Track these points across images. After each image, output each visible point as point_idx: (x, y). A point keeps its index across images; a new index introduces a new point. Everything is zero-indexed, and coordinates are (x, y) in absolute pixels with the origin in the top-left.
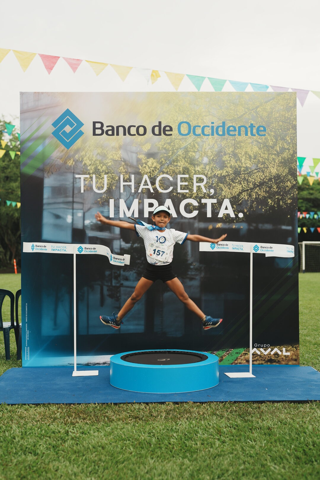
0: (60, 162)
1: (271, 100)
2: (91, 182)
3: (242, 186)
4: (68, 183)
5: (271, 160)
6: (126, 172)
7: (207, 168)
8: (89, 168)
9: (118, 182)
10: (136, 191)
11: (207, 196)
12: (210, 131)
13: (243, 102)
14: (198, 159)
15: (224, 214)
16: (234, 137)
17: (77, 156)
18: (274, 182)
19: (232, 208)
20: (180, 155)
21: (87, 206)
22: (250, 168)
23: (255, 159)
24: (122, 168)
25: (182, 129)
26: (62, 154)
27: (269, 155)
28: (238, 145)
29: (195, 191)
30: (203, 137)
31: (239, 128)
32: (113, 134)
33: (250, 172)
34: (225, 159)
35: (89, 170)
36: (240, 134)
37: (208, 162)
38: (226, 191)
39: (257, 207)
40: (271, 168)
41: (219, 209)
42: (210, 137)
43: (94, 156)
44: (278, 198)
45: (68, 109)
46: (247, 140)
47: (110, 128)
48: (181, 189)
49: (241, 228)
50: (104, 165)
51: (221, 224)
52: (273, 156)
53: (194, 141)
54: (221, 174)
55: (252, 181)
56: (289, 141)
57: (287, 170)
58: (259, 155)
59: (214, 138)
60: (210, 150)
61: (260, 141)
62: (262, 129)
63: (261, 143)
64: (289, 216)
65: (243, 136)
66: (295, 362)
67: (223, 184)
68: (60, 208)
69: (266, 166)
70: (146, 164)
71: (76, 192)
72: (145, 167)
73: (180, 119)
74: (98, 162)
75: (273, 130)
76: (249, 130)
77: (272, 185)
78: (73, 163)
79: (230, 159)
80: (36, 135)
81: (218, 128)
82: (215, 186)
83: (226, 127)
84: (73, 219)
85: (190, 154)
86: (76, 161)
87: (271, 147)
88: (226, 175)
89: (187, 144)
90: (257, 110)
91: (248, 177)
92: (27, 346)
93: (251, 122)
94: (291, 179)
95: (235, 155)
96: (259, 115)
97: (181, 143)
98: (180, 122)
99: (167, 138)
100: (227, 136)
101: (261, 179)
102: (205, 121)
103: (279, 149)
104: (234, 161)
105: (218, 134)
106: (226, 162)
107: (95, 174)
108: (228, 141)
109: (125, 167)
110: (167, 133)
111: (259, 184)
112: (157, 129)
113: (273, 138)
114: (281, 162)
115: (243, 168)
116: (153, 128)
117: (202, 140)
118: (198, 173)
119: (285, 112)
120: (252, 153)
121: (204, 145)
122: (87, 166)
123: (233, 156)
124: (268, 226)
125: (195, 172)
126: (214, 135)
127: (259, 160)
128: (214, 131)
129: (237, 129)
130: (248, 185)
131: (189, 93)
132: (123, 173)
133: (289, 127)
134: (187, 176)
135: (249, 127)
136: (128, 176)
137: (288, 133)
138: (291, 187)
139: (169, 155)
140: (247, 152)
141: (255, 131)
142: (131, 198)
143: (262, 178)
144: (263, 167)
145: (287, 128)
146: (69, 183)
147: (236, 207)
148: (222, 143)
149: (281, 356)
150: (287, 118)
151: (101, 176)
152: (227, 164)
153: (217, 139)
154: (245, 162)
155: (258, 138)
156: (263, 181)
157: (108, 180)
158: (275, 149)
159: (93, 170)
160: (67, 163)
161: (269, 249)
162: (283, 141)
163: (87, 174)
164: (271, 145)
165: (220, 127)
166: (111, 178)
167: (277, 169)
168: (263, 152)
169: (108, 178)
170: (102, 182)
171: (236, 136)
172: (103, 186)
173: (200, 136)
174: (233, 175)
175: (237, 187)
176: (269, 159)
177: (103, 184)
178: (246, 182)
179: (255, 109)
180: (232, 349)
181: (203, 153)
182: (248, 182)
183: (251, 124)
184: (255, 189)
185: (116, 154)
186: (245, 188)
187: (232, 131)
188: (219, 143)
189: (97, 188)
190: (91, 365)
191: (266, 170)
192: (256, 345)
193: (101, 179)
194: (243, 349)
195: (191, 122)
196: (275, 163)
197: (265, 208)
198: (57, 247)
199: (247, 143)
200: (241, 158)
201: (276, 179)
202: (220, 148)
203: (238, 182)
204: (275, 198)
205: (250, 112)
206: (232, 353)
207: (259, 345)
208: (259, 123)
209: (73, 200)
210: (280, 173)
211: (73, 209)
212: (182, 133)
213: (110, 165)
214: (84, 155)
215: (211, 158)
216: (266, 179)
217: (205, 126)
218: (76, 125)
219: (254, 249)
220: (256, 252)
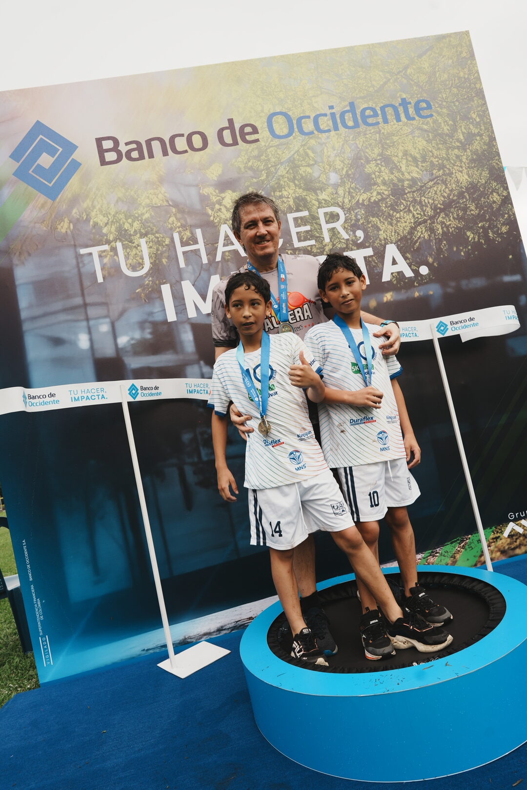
0: (42, 229)
1: (427, 50)
2: (115, 257)
3: (414, 216)
5: (454, 158)
6: (183, 226)
7: (341, 191)
8: (105, 231)
9: (172, 249)
10: (211, 259)
11: (352, 245)
12: (330, 123)
13: (379, 62)
14: (319, 177)
15: (392, 274)
16: (376, 127)
17: (75, 211)
18: (469, 198)
19: (405, 260)
20: (283, 176)
21: (115, 309)
22: (420, 180)
23: (424, 161)
24: (172, 219)
25: (276, 126)
26: (43, 212)
27: (448, 150)
28: (388, 142)
29: (327, 240)
30: (320, 136)
31: (383, 109)
32: (141, 157)
33: (422, 187)
34: (370, 170)
35: (106, 235)
36: (386, 121)
37: (340, 181)
38: (385, 230)
39: (450, 248)
40: (457, 174)
41: (380, 266)
42: (333, 133)
43: (112, 206)
44: (483, 227)
45: (38, 122)
46: (401, 129)
47: (134, 146)
48: (300, 240)
49: (431, 295)
50: (135, 219)
51: (391, 293)
52: (456, 151)
53: (304, 145)
54: (370, 199)
55: (429, 202)
56: (478, 120)
57: (487, 172)
58: (431, 154)
59: (341, 135)
60: (338, 158)
61: (425, 127)
62: (424, 105)
63: (429, 132)
64: (511, 257)
65: (392, 123)
67: (377, 217)
68: (59, 323)
69: (447, 171)
70: (220, 204)
71: (87, 283)
72: (220, 210)
73: (269, 108)
74: (122, 216)
75: (444, 103)
76: (401, 110)
77: (466, 205)
78: (69, 227)
79: (380, 168)
81: (343, 114)
82: (363, 224)
83: (358, 112)
84: (91, 341)
85: (302, 171)
86: (76, 222)
87: (447, 135)
88: (379, 200)
89: (292, 153)
90: (406, 71)
91: (421, 197)
92: (41, 634)
93: (400, 95)
95: (386, 160)
96: (412, 80)
97: (280, 153)
98: (269, 114)
99: (250, 148)
100: (363, 127)
101: (444, 197)
102: (315, 105)
103: (463, 137)
104: (387, 171)
105: (345, 126)
106: (373, 176)
107: (121, 240)
108: (367, 136)
109: (179, 216)
110: (248, 138)
111: (442, 207)
112: (227, 134)
113: (447, 119)
114: (472, 161)
116: (220, 132)
117: (319, 141)
118: (325, 205)
119: (458, 69)
120: (417, 151)
121: (325, 151)
122: (101, 228)
123: (383, 163)
124: (478, 282)
125: (320, 203)
127: (432, 162)
128: (337, 121)
129: (379, 112)
130: (424, 212)
131: (274, 58)
132: (177, 230)
133: (471, 95)
134: (305, 213)
135: (400, 105)
136: (188, 234)
137: (472, 105)
138: (501, 203)
139: (262, 178)
140: (407, 151)
141: (411, 111)
142: (204, 275)
143: (446, 195)
144: (442, 175)
145: (468, 97)
146: (68, 267)
147: (412, 256)
148: (358, 142)
150: (463, 79)
151: (134, 243)
152: (375, 179)
153: (346, 135)
154: (409, 171)
155: (421, 123)
156: (448, 200)
157: (150, 248)
158: (455, 138)
159: (116, 234)
160: (58, 229)
161: (468, 323)
162: (466, 122)
163: (104, 243)
164: (448, 132)
165: (346, 113)
166: (154, 243)
167: (468, 175)
168: (435, 146)
169: (148, 243)
170: (138, 253)
171: (380, 125)
172: (142, 262)
173: (313, 135)
174: (391, 197)
175: (404, 218)
176: (449, 157)
177: (140, 258)
178: (419, 207)
179: (404, 72)
180: (470, 536)
181: (327, 166)
182: (422, 206)
183: (402, 99)
184: (438, 217)
185: (155, 195)
186: (420, 218)
187: (370, 116)
188: (352, 142)
189: (130, 269)
190: (192, 642)
191: (449, 179)
192: (512, 516)
193: (134, 249)
194: (488, 530)
195: (291, 112)
196: (463, 163)
197: (464, 250)
198: (83, 391)
199: (404, 135)
200: (398, 164)
201: (472, 192)
202: (357, 152)
203: (404, 209)
204: (479, 227)
205: (395, 77)
206: (471, 543)
207: (517, 514)
208: (416, 96)
209: (84, 300)
210: (475, 181)
211: (87, 320)
212: (278, 134)
213: (147, 217)
214: (90, 206)
215: (344, 172)
216: (452, 195)
217: (318, 115)
218: (61, 149)
219: (438, 331)
220: (443, 334)
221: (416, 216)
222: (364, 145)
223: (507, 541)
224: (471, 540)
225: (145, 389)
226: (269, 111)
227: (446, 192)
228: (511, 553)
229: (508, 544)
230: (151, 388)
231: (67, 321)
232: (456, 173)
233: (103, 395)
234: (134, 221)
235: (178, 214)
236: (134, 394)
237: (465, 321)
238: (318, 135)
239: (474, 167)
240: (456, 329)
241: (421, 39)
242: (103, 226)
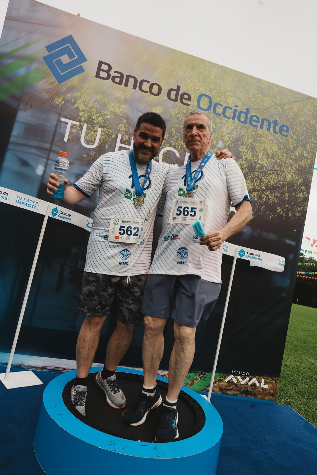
0: (46, 96)
1: (299, 101)
2: (80, 131)
3: (254, 185)
4: (49, 125)
5: (289, 164)
6: (126, 132)
8: (81, 114)
9: (114, 142)
12: (232, 114)
13: (272, 94)
16: (255, 128)
17: (69, 95)
18: (287, 189)
22: (266, 167)
23: (272, 158)
24: (122, 125)
25: (202, 102)
26: (51, 87)
27: (287, 158)
28: (258, 139)
30: (223, 119)
31: (263, 120)
32: (120, 83)
33: (265, 171)
34: (242, 149)
35: (81, 117)
36: (262, 127)
39: (265, 211)
40: (286, 174)
42: (231, 120)
43: (91, 102)
44: (287, 208)
45: (71, 36)
46: (268, 135)
47: (119, 75)
49: (244, 232)
50: (101, 115)
52: (291, 161)
55: (265, 181)
56: (310, 150)
57: (302, 180)
58: (278, 156)
59: (235, 123)
60: (227, 135)
61: (281, 140)
62: (285, 129)
63: (282, 144)
64: (295, 230)
65: (265, 130)
66: (271, 397)
68: (31, 153)
69: (282, 170)
71: (57, 138)
73: (202, 90)
74: (94, 110)
75: (296, 133)
76: (272, 125)
77: (284, 192)
78: (61, 102)
79: (247, 151)
80: (20, 52)
81: (241, 113)
83: (249, 115)
84: (45, 172)
86: (67, 101)
87: (290, 150)
90: (284, 106)
91: (262, 177)
93: (275, 117)
94: (304, 190)
95: (253, 148)
96: (285, 113)
98: (201, 93)
99: (183, 107)
100: (248, 125)
101: (274, 182)
102: (228, 101)
103: (298, 155)
104: (251, 155)
105: (239, 119)
106: (242, 154)
107: (87, 124)
108: (248, 130)
109: (126, 125)
110: (184, 101)
111: (271, 187)
112: (173, 93)
113: (294, 142)
114: (297, 170)
115: (258, 165)
116: (170, 91)
117: (222, 121)
119: (311, 119)
120: (271, 151)
121: (222, 128)
122: (79, 111)
123: (250, 149)
124: (272, 236)
126: (235, 120)
127: (276, 161)
128: (236, 115)
129: (260, 121)
130: (260, 185)
131: (218, 65)
132: (122, 133)
133: (312, 135)
135: (273, 122)
136: (127, 137)
138: (303, 200)
140: (266, 148)
141: (277, 128)
143: (276, 182)
144: (279, 170)
146: (51, 124)
148: (242, 131)
149: (258, 388)
150: (311, 125)
151: (94, 128)
152: (242, 156)
153: (238, 125)
154: (262, 160)
155: (279, 137)
156: (276, 185)
157: (102, 135)
158: (294, 154)
159: (86, 119)
160: (54, 100)
161: (257, 257)
162: (303, 148)
163: (77, 120)
164: (291, 149)
165: (243, 113)
166: (105, 134)
167: (292, 176)
168: (282, 153)
169: (102, 132)
170: (94, 135)
171: (258, 128)
172: (94, 141)
173: (220, 116)
174: (247, 169)
175: (248, 184)
176: (286, 163)
177: (94, 139)
178: (259, 181)
179: (282, 106)
180: (207, 373)
181: (220, 136)
182: (260, 182)
183: (275, 120)
184: (267, 192)
185: (119, 107)
186: (257, 188)
187: (254, 121)
188: (239, 130)
189: (85, 142)
190: (24, 368)
191: (281, 174)
192: (234, 371)
193: (93, 132)
194: (218, 374)
195: (214, 98)
196: (292, 169)
197: (273, 216)
198: (25, 199)
199: (268, 139)
200: (258, 153)
201: (290, 187)
202: (239, 136)
203: (250, 179)
204: (285, 207)
205: (277, 106)
206: (206, 377)
207: (237, 372)
208: (283, 121)
209: (51, 147)
210: (294, 181)
211: (48, 159)
212: (201, 106)
213: (108, 118)
214: (79, 96)
215: (227, 144)
216: (279, 183)
217: (227, 106)
218: (77, 57)
219: (239, 254)
220: (241, 257)
221: (255, 186)
222: (245, 135)
223: (226, 384)
224: (206, 376)
225: (62, 213)
226: (202, 92)
227: (276, 180)
228: (225, 391)
229: (225, 386)
230: (66, 215)
231: (35, 154)
232: (286, 172)
233: (36, 207)
234: (100, 117)
235: (126, 124)
236: (54, 214)
237: (256, 255)
238: (223, 117)
239: (297, 174)
240: (249, 257)
241: (299, 93)
242: (81, 111)
